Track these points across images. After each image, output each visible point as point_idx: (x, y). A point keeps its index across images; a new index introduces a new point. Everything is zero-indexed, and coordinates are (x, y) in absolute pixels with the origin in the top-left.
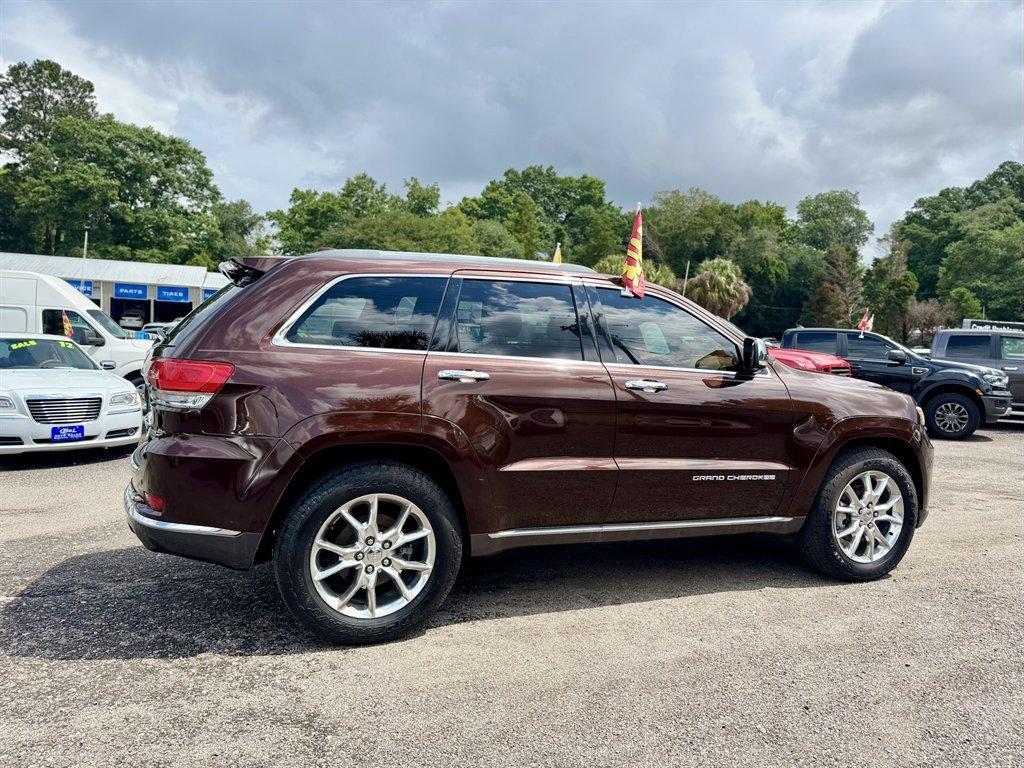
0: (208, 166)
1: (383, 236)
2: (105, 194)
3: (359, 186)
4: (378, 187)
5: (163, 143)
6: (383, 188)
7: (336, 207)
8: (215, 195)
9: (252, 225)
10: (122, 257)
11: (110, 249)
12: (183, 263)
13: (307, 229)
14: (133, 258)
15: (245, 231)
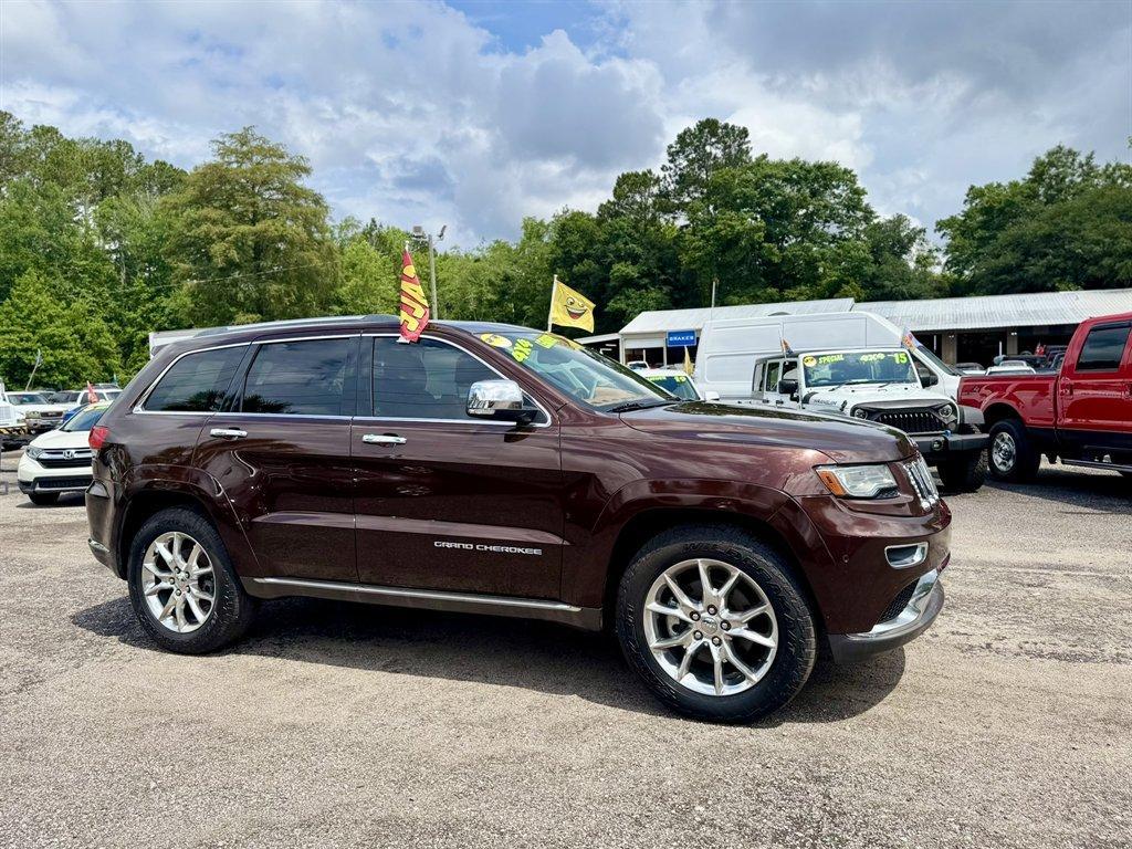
0: (860, 184)
1: (1080, 223)
2: (751, 239)
3: (1051, 164)
4: (1082, 159)
5: (809, 172)
6: (1090, 158)
7: (1018, 199)
8: (868, 214)
9: (911, 240)
10: (771, 300)
11: (759, 293)
12: (831, 297)
13: (980, 233)
14: (782, 299)
15: (905, 249)
